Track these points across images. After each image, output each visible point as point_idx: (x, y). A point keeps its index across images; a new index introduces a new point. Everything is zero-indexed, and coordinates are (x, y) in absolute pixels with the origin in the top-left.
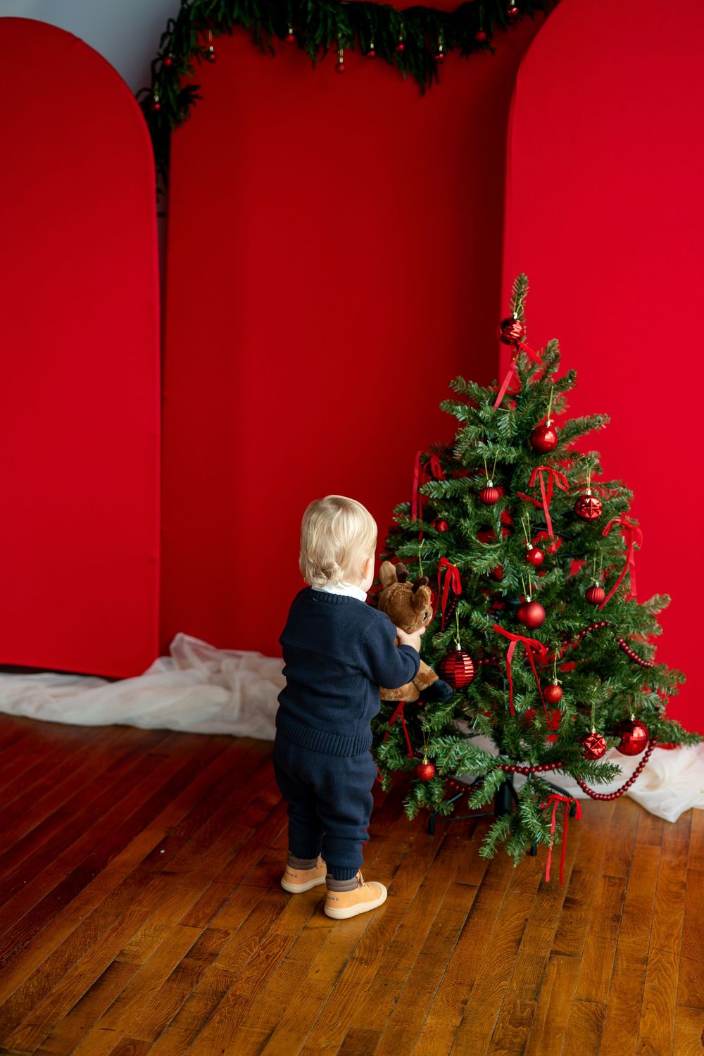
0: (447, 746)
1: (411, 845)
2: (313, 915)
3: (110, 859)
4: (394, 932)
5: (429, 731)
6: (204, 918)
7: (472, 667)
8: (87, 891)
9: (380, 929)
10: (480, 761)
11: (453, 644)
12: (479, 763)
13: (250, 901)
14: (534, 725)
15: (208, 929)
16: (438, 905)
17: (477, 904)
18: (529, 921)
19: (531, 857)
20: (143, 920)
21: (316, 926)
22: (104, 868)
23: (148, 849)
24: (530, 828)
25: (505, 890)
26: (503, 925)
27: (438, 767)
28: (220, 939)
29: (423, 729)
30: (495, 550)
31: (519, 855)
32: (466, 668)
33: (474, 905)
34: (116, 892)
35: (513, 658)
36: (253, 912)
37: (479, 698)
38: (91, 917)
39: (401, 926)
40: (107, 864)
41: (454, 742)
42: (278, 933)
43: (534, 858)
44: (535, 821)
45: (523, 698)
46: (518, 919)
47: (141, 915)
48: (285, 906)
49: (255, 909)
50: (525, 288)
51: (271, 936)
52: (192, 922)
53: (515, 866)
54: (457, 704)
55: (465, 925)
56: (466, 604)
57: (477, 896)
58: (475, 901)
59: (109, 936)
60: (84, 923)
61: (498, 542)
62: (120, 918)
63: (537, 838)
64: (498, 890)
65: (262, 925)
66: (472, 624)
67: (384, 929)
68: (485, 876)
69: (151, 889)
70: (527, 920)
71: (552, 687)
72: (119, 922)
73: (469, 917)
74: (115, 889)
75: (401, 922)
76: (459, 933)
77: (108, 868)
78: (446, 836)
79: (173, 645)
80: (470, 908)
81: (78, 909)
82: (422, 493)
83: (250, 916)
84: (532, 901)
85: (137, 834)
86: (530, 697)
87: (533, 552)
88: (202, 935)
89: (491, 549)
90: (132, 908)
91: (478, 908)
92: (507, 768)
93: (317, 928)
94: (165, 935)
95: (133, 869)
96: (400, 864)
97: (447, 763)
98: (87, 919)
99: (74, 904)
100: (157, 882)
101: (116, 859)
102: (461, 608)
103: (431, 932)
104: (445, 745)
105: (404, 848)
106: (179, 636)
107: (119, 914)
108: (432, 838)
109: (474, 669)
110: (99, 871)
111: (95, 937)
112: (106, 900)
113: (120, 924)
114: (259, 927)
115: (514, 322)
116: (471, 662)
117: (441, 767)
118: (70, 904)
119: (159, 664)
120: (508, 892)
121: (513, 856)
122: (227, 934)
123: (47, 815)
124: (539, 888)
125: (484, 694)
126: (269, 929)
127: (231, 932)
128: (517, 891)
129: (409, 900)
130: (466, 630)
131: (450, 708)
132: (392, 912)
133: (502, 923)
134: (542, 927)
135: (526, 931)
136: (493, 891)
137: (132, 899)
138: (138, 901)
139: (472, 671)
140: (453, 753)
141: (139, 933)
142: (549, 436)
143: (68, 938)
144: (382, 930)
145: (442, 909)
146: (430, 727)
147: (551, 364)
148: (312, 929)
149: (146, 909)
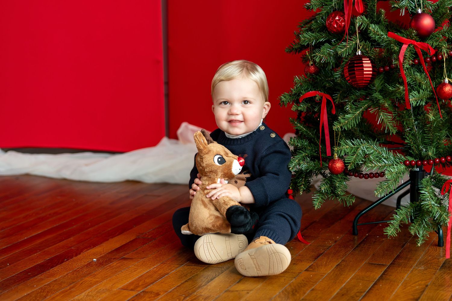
0: (356, 146)
1: (336, 242)
2: (238, 283)
3: (84, 251)
4: (304, 293)
5: (340, 129)
6: (142, 285)
7: (371, 69)
8: (55, 269)
9: (292, 292)
10: (385, 159)
12: (385, 160)
13: (187, 274)
14: (428, 118)
15: (143, 292)
16: (349, 277)
17: (384, 276)
18: (429, 287)
19: (438, 248)
20: (90, 286)
21: (237, 289)
22: (76, 255)
23: (118, 246)
24: (428, 209)
25: (411, 267)
26: (404, 289)
27: (348, 163)
28: (150, 298)
29: (335, 128)
31: (423, 236)
32: (365, 69)
33: (381, 276)
34: (78, 270)
35: (405, 58)
36: (186, 281)
37: (380, 97)
38: (48, 285)
39: (313, 290)
40: (80, 254)
41: (361, 143)
42: (202, 294)
43: (441, 248)
44: (433, 203)
45: (417, 94)
46: (419, 285)
47: (91, 283)
48: (215, 278)
49: (189, 279)
51: (195, 296)
52: (132, 287)
53: (419, 245)
55: (370, 289)
56: (365, 19)
57: (386, 271)
58: (383, 274)
59: (57, 296)
60: (41, 288)
62: (72, 285)
63: (435, 217)
64: (405, 267)
65: (191, 289)
66: (371, 35)
67: (296, 291)
68: (395, 259)
69: (108, 268)
70: (427, 286)
71: (445, 84)
72: (70, 288)
73: (375, 284)
74: (78, 269)
75: (313, 287)
76: (364, 294)
77: (79, 256)
78: (367, 236)
79: (180, 131)
80: (377, 278)
81: (42, 279)
83: (182, 284)
84: (434, 274)
85: (112, 238)
86: (425, 94)
88: (136, 295)
90: (87, 279)
91: (385, 278)
92: (408, 162)
93: (237, 291)
94: (104, 295)
95: (99, 257)
96: (323, 253)
97: (355, 159)
98: (45, 286)
99: (39, 277)
100: (115, 264)
101: (88, 251)
102: (359, 21)
103: (337, 294)
104: (353, 146)
106: (184, 125)
107: (73, 282)
108: (356, 237)
109: (373, 71)
110: (71, 258)
111: (45, 297)
112: (67, 274)
113: (70, 289)
114: (187, 290)
116: (371, 65)
117: (350, 163)
118: (36, 277)
119: (165, 141)
120: (414, 268)
121: (416, 237)
122: (158, 294)
123: (50, 228)
124: (442, 266)
125: (384, 92)
126: (195, 292)
127: (162, 293)
128: (422, 268)
129: (325, 274)
130: (366, 42)
131: (358, 112)
132: (307, 281)
133: (404, 288)
134: (441, 290)
135: (425, 293)
136: (400, 268)
137: (90, 273)
138: (93, 275)
139: (371, 73)
140: (360, 151)
141: (83, 294)
143: (23, 297)
144: (294, 292)
145: (352, 278)
146: (341, 128)
148: (232, 291)
149: (97, 280)
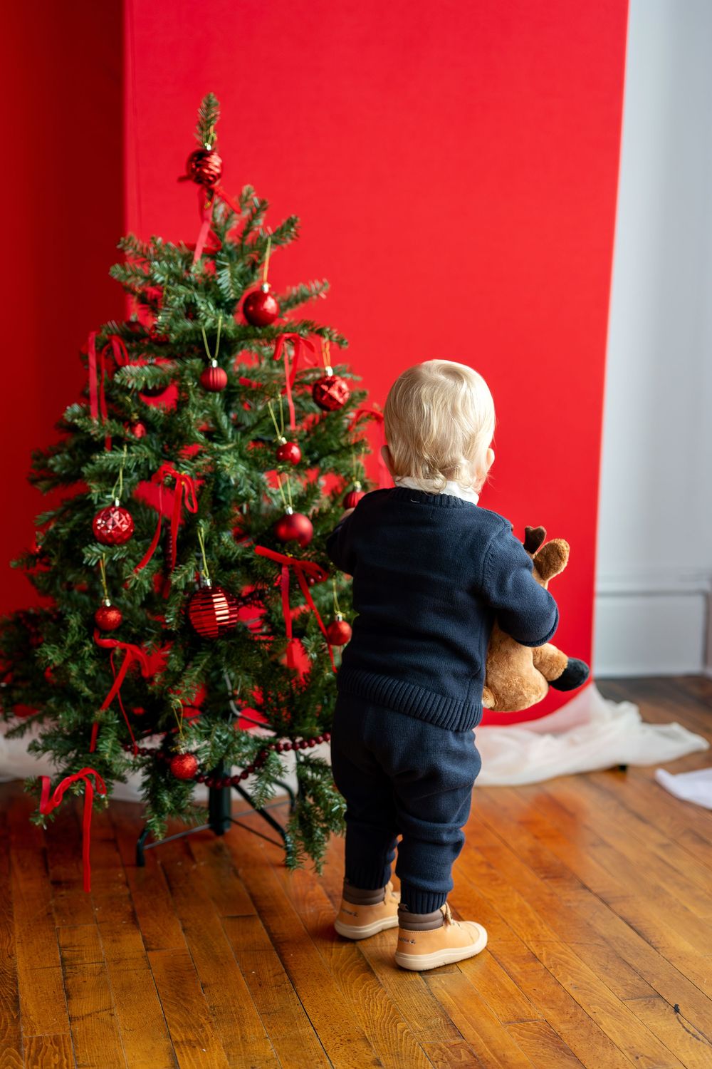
9: (177, 995)
11: (199, 579)
16: (227, 949)
17: (275, 937)
30: (229, 451)
33: (272, 939)
42: (38, 1034)
50: (215, 112)
51: (30, 1042)
54: (205, 666)
55: (284, 966)
57: (266, 926)
58: (270, 933)
61: (227, 442)
67: (183, 994)
68: (254, 901)
73: (279, 954)
76: (286, 977)
78: (162, 864)
80: (270, 943)
82: (118, 381)
87: (286, 448)
89: (227, 450)
91: (280, 940)
93: (89, 1015)
96: (133, 908)
102: (205, 529)
103: (248, 984)
105: (120, 889)
115: (209, 154)
126: (20, 1034)
131: (196, 673)
132: (175, 971)
142: (270, 304)
144: (181, 995)
145: (236, 951)
147: (254, 215)
148: (82, 1017)
